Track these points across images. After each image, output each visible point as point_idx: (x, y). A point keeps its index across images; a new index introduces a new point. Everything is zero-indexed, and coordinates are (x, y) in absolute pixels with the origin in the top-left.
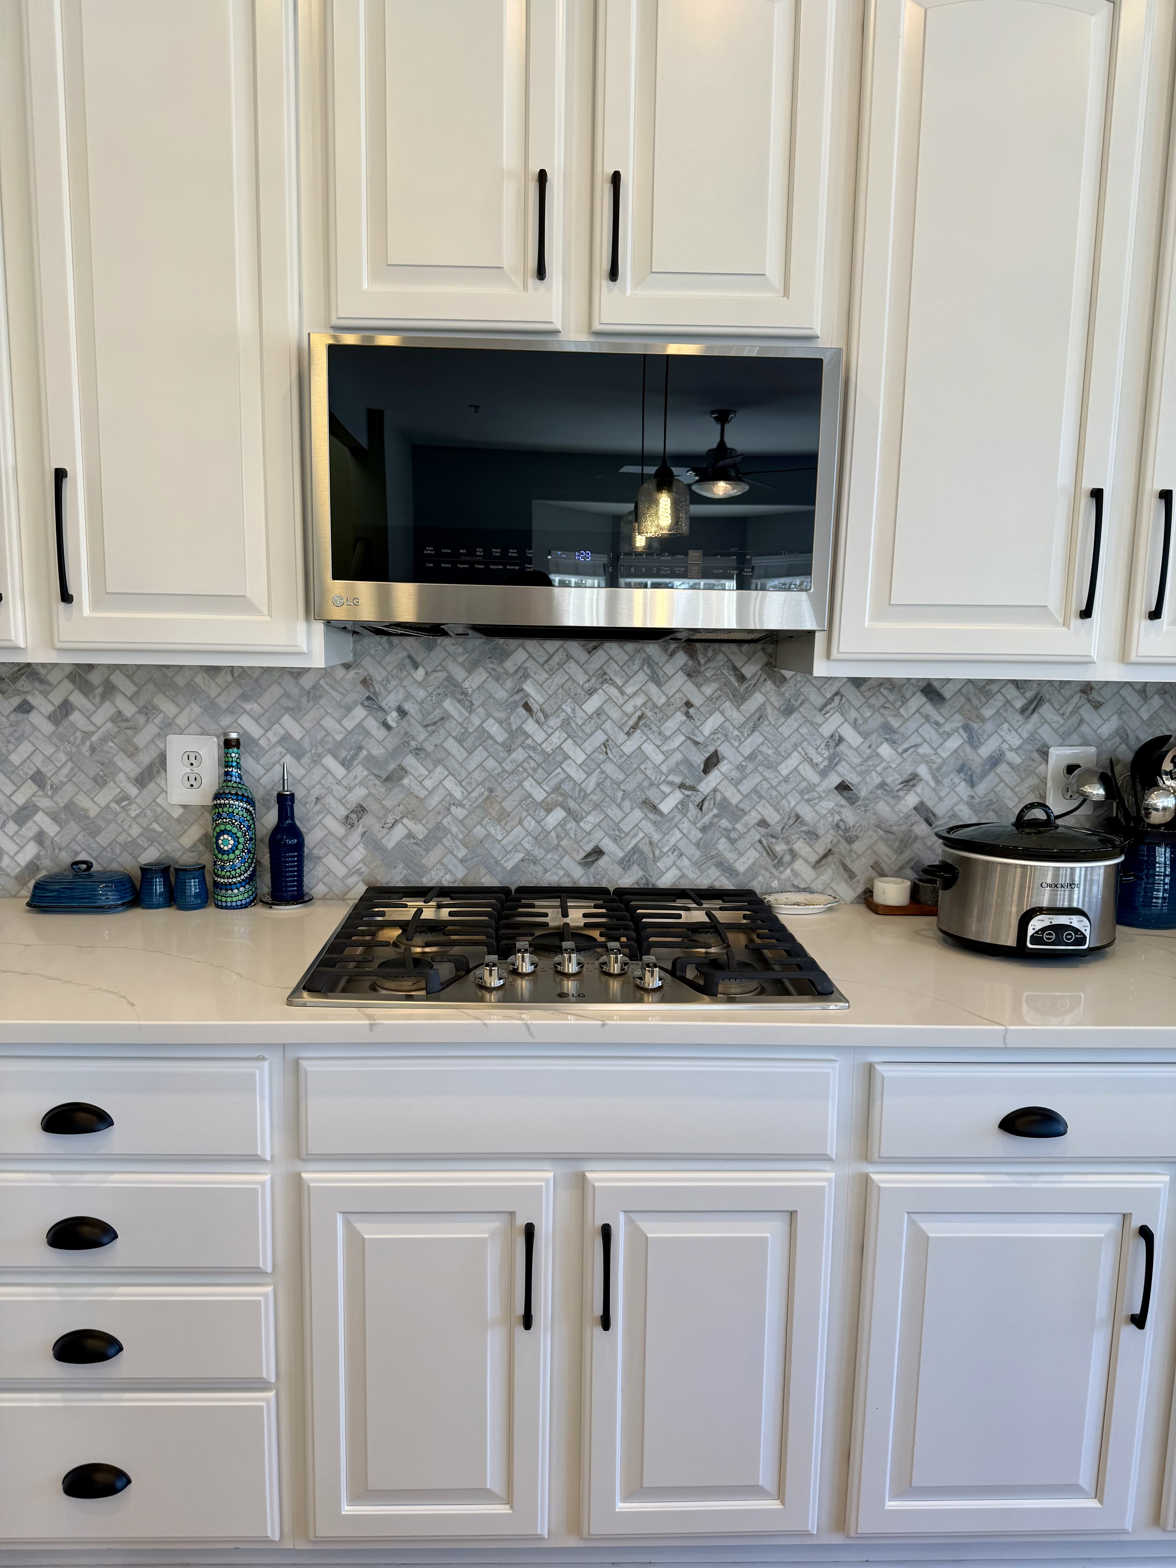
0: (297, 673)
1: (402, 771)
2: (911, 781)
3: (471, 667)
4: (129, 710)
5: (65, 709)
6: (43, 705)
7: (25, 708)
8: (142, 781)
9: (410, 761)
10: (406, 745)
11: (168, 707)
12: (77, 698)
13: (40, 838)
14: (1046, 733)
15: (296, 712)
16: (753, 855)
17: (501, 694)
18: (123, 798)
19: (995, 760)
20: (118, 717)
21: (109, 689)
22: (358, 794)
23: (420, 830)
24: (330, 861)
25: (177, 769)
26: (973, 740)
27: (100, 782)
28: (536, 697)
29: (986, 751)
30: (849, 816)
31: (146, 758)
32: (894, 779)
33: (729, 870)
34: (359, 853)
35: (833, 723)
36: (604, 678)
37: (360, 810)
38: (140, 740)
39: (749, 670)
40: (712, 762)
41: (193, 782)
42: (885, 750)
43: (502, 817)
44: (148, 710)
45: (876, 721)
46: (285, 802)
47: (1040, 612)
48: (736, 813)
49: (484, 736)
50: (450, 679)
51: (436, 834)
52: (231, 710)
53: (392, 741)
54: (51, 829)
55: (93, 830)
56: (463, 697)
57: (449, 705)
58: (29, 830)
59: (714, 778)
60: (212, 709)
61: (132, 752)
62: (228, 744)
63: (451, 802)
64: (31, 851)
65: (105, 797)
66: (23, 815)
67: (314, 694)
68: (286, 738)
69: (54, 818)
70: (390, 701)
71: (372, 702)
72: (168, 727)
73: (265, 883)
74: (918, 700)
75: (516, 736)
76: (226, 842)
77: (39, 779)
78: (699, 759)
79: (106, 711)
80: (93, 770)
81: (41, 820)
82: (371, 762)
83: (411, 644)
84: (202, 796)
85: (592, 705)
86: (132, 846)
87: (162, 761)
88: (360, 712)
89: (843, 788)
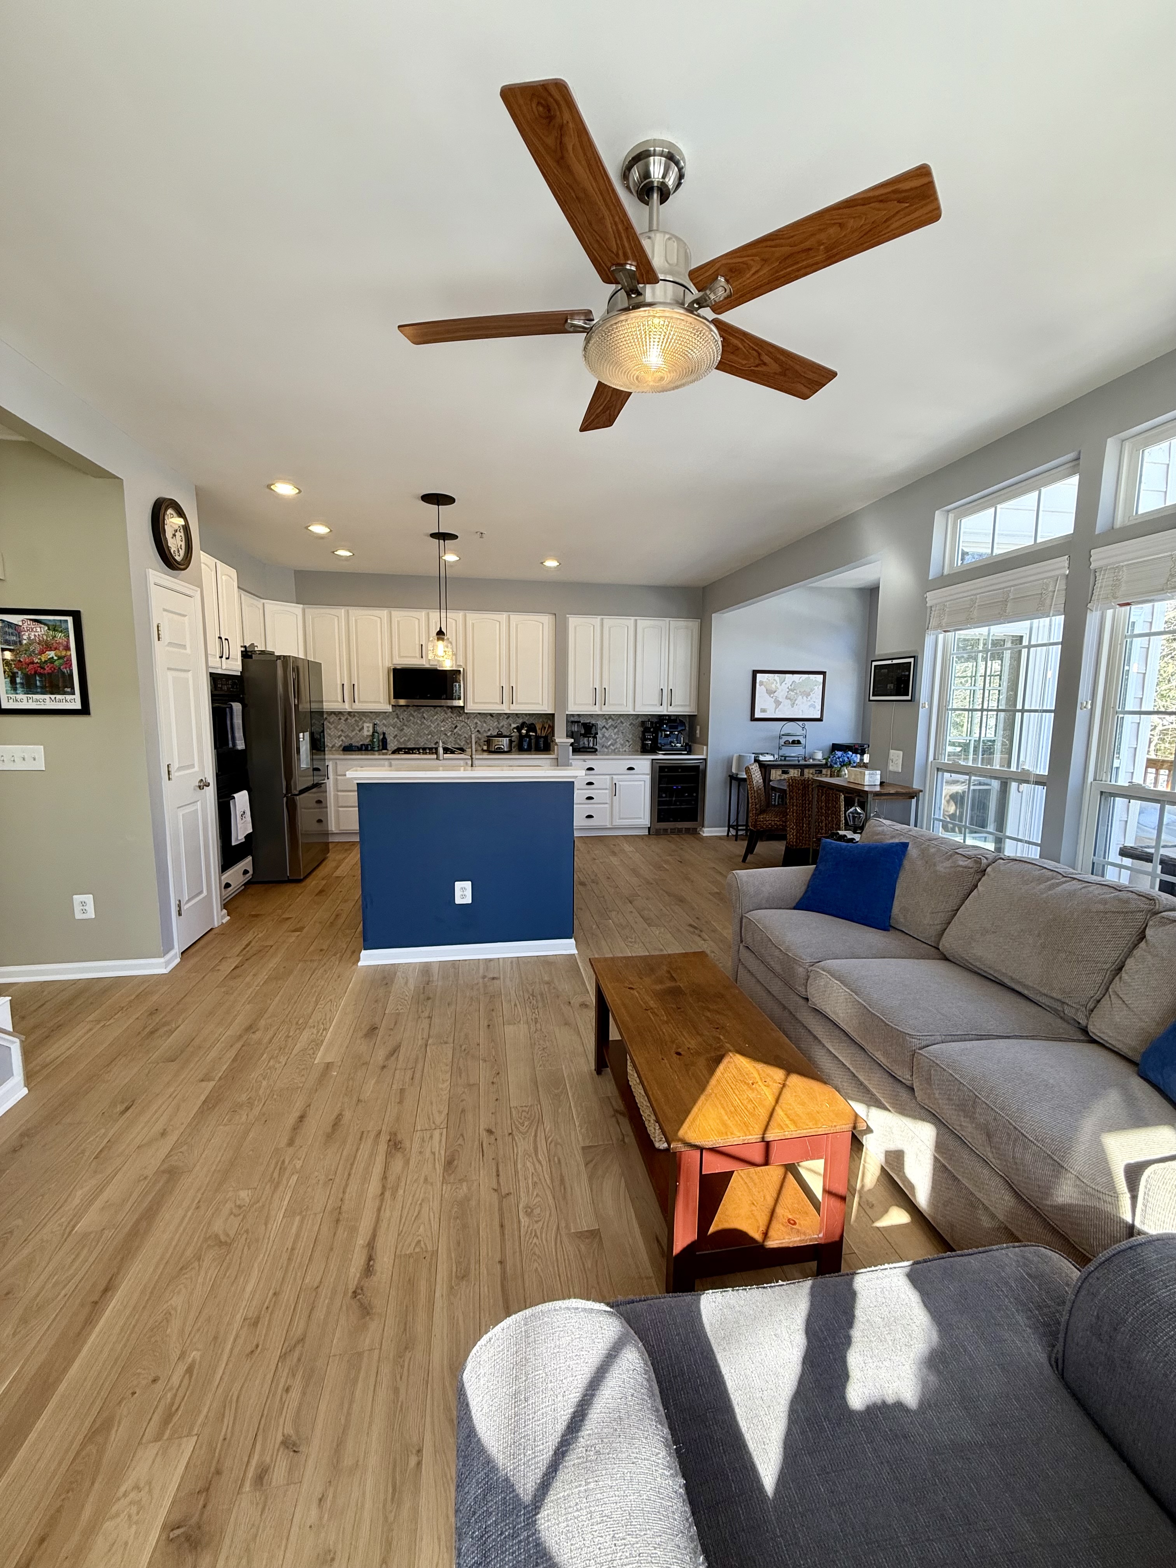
0: (386, 713)
1: (403, 729)
2: (489, 730)
3: (414, 712)
4: (358, 719)
5: (347, 719)
6: (343, 718)
7: (340, 719)
8: (360, 731)
9: (405, 727)
10: (404, 724)
11: (364, 719)
12: (349, 717)
13: (342, 740)
14: (511, 722)
15: (385, 720)
16: (464, 742)
17: (419, 716)
18: (356, 734)
19: (503, 726)
20: (356, 721)
21: (354, 716)
22: (396, 733)
23: (407, 739)
24: (392, 744)
25: (365, 729)
26: (499, 723)
27: (353, 731)
28: (426, 717)
29: (501, 725)
30: (480, 736)
31: (360, 727)
32: (487, 730)
33: (459, 745)
34: (396, 743)
35: (476, 720)
36: (437, 713)
37: (396, 735)
38: (360, 724)
39: (461, 712)
40: (456, 727)
41: (368, 731)
42: (485, 725)
43: (420, 737)
44: (361, 719)
45: (483, 720)
46: (384, 734)
47: (497, 703)
48: (461, 735)
49: (417, 723)
50: (411, 714)
51: (409, 740)
52: (375, 719)
53: (402, 724)
54: (344, 739)
55: (351, 739)
56: (413, 716)
57: (411, 718)
58: (341, 739)
59: (456, 730)
60: (371, 719)
61: (358, 726)
62: (375, 724)
63: (411, 734)
64: (341, 743)
65: (354, 733)
66: (340, 737)
67: (388, 716)
68: (383, 724)
69: (345, 737)
70: (401, 717)
71: (398, 718)
72: (364, 722)
73: (381, 748)
74: (489, 717)
75: (423, 723)
76: (375, 740)
77: (342, 731)
78: (454, 726)
79: (354, 719)
80: (351, 729)
81: (343, 738)
82: (398, 727)
83: (405, 708)
84: (370, 733)
85: (435, 717)
86: (358, 742)
87: (363, 728)
88: (396, 719)
89: (478, 731)
